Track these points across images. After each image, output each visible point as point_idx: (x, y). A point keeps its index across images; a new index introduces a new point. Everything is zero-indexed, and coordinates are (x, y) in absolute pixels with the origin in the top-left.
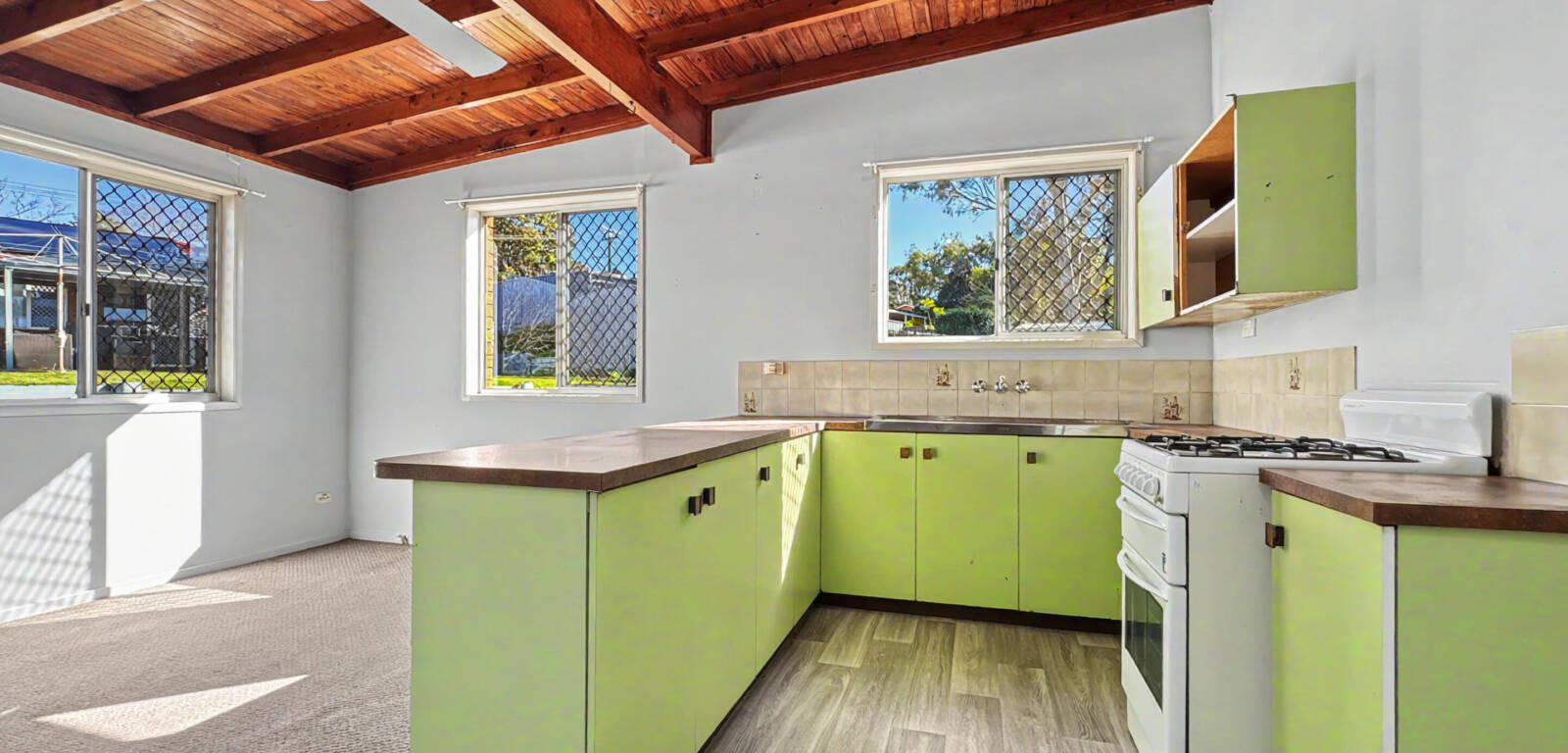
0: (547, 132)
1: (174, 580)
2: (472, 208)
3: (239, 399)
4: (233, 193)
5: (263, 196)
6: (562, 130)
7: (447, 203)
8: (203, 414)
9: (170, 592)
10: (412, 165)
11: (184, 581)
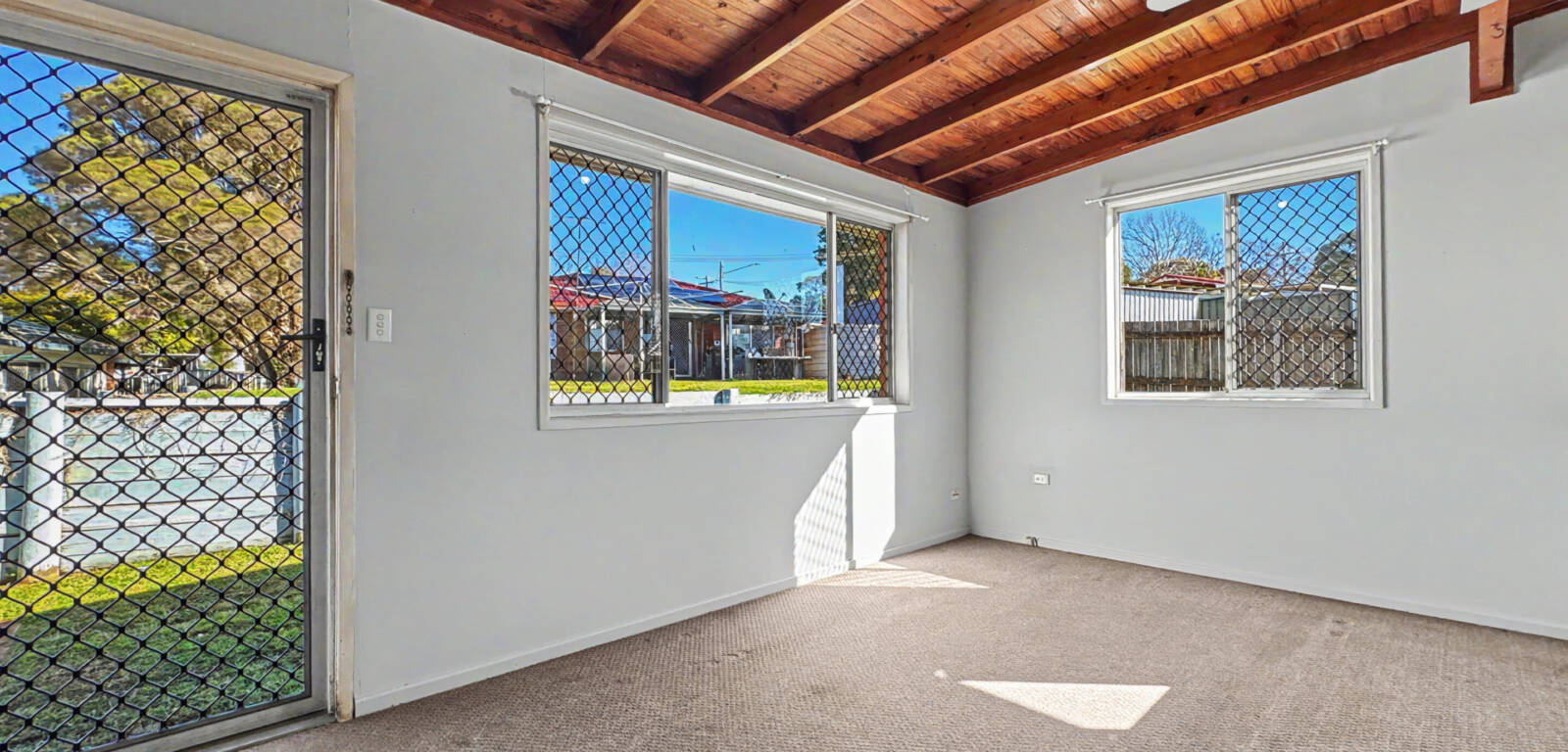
0: (1222, 106)
1: (883, 559)
2: (1110, 206)
3: (912, 403)
4: (904, 220)
5: (927, 219)
6: (1244, 101)
7: (1087, 203)
8: (896, 414)
9: (881, 570)
10: (1042, 170)
11: (891, 561)
